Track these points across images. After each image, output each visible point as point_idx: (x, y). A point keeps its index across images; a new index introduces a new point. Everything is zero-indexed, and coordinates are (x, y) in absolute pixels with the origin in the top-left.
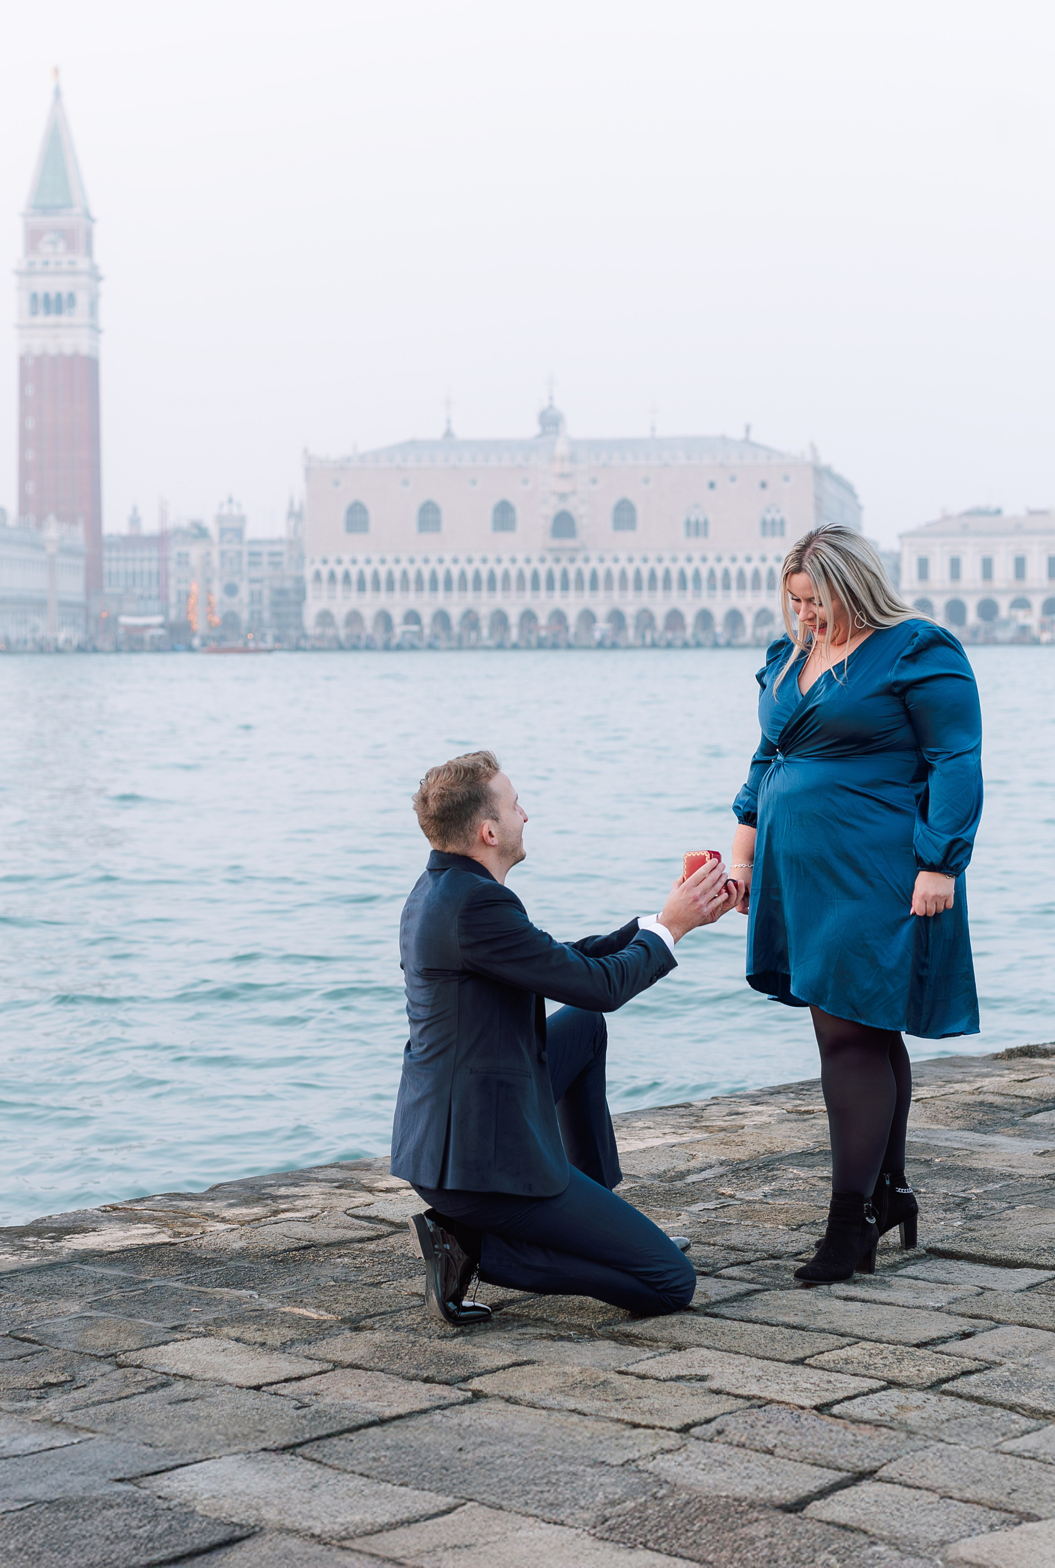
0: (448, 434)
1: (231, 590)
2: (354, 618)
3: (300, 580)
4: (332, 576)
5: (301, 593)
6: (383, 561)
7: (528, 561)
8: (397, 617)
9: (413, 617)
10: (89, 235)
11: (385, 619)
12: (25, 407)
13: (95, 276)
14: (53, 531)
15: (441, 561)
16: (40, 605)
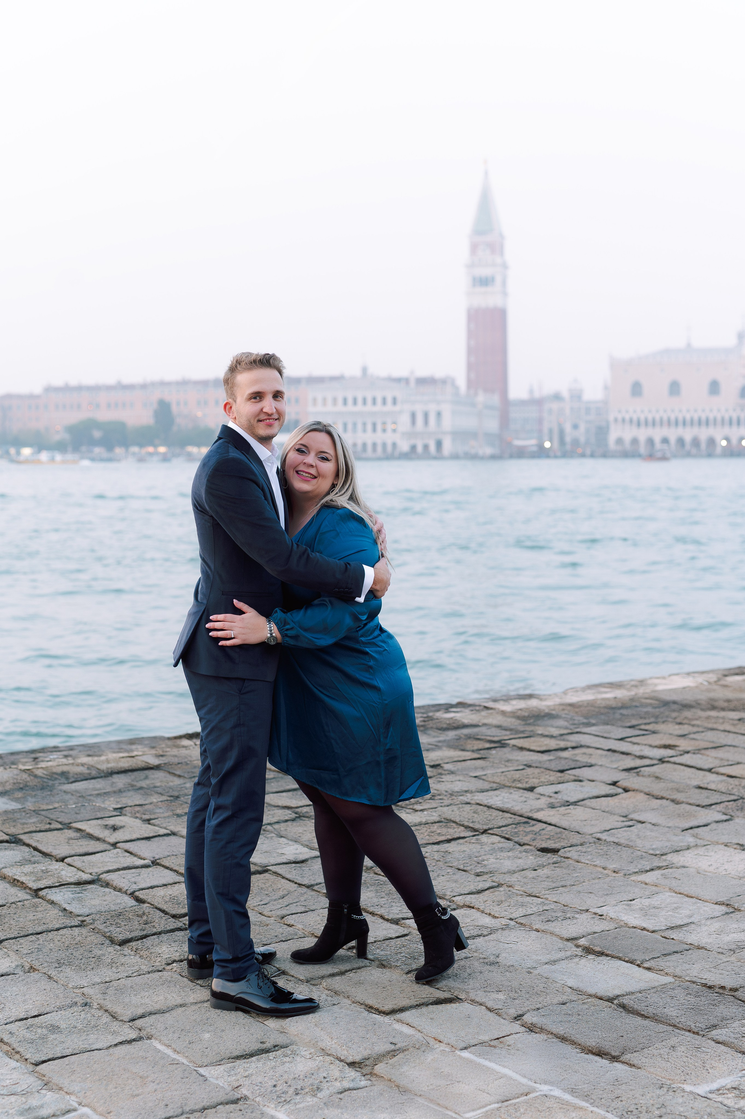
0: (689, 345)
1: (575, 427)
2: (635, 441)
3: (608, 422)
4: (624, 420)
5: (608, 428)
6: (650, 411)
7: (727, 410)
8: (657, 440)
9: (665, 441)
10: (502, 247)
11: (650, 442)
12: (470, 334)
13: (505, 266)
14: (481, 398)
15: (680, 411)
16: (473, 435)
